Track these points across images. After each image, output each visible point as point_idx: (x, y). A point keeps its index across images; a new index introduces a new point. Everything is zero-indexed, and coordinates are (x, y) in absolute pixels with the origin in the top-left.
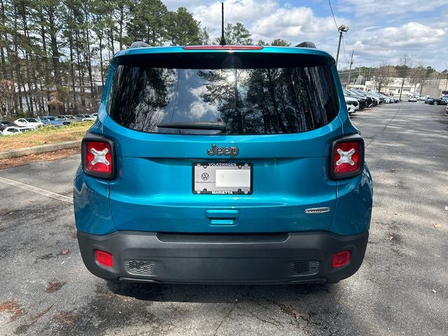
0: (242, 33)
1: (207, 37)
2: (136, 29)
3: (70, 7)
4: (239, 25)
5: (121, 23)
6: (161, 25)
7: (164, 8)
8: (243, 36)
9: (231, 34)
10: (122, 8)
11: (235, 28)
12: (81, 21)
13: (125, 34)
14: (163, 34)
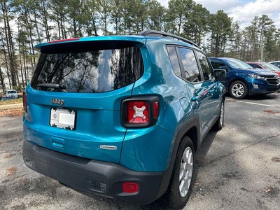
0: (267, 22)
1: (238, 27)
2: (189, 28)
3: (152, 20)
4: (264, 16)
5: (180, 25)
6: (205, 23)
7: (208, 12)
8: (267, 24)
9: (258, 23)
10: (181, 16)
11: (261, 19)
12: (158, 27)
13: (182, 31)
14: (206, 29)
